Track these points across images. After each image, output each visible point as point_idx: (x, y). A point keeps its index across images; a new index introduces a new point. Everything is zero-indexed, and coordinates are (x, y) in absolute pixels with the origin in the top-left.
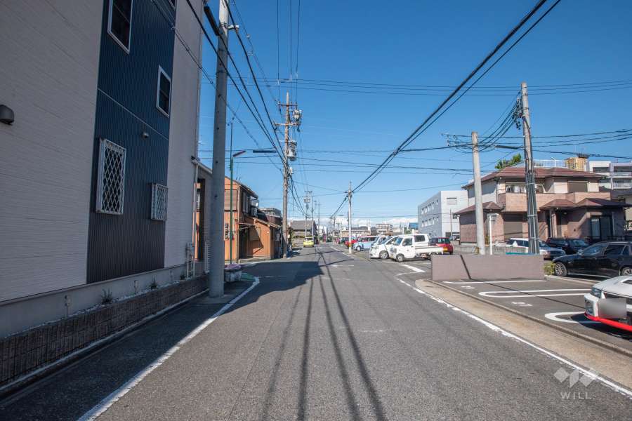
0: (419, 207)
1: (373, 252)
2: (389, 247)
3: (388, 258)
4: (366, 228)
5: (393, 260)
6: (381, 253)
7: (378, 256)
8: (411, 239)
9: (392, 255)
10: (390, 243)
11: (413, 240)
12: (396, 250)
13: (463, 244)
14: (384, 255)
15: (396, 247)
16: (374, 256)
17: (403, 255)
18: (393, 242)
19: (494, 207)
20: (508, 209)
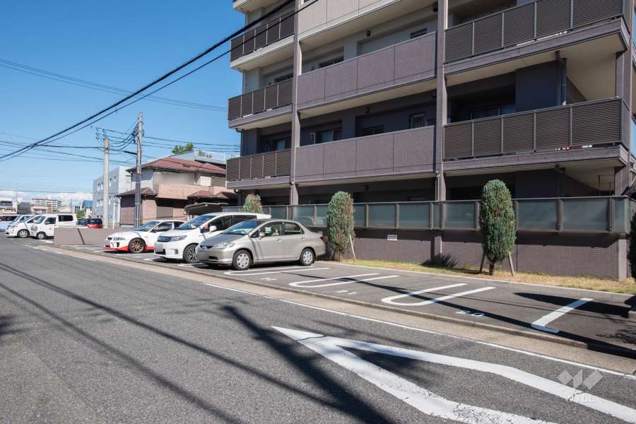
0: (95, 181)
1: (10, 230)
2: (29, 226)
3: (28, 236)
4: (10, 203)
5: (33, 237)
6: (20, 231)
7: (16, 235)
8: (55, 219)
9: (32, 233)
10: (31, 222)
11: (57, 220)
12: (36, 228)
13: (122, 226)
14: (23, 234)
15: (38, 225)
16: (11, 235)
17: (44, 233)
18: (35, 221)
19: (150, 193)
20: (160, 196)
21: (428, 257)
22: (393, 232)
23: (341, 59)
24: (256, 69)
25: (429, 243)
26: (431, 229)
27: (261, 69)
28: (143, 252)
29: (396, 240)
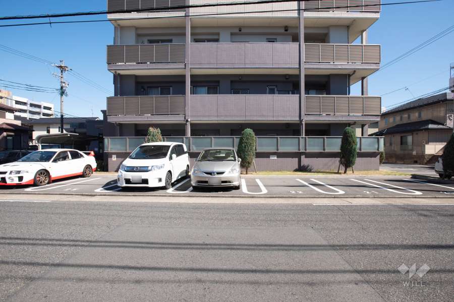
21: (296, 167)
22: (274, 154)
23: (217, 40)
24: (132, 27)
25: (297, 159)
26: (300, 151)
27: (137, 28)
28: (49, 183)
29: (276, 158)
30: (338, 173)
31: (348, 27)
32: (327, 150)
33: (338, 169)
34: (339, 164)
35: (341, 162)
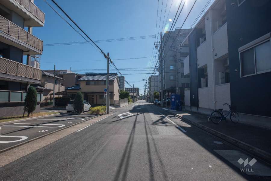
30: (23, 117)
31: (24, 20)
32: (12, 101)
33: (23, 114)
34: (23, 111)
35: (25, 110)
